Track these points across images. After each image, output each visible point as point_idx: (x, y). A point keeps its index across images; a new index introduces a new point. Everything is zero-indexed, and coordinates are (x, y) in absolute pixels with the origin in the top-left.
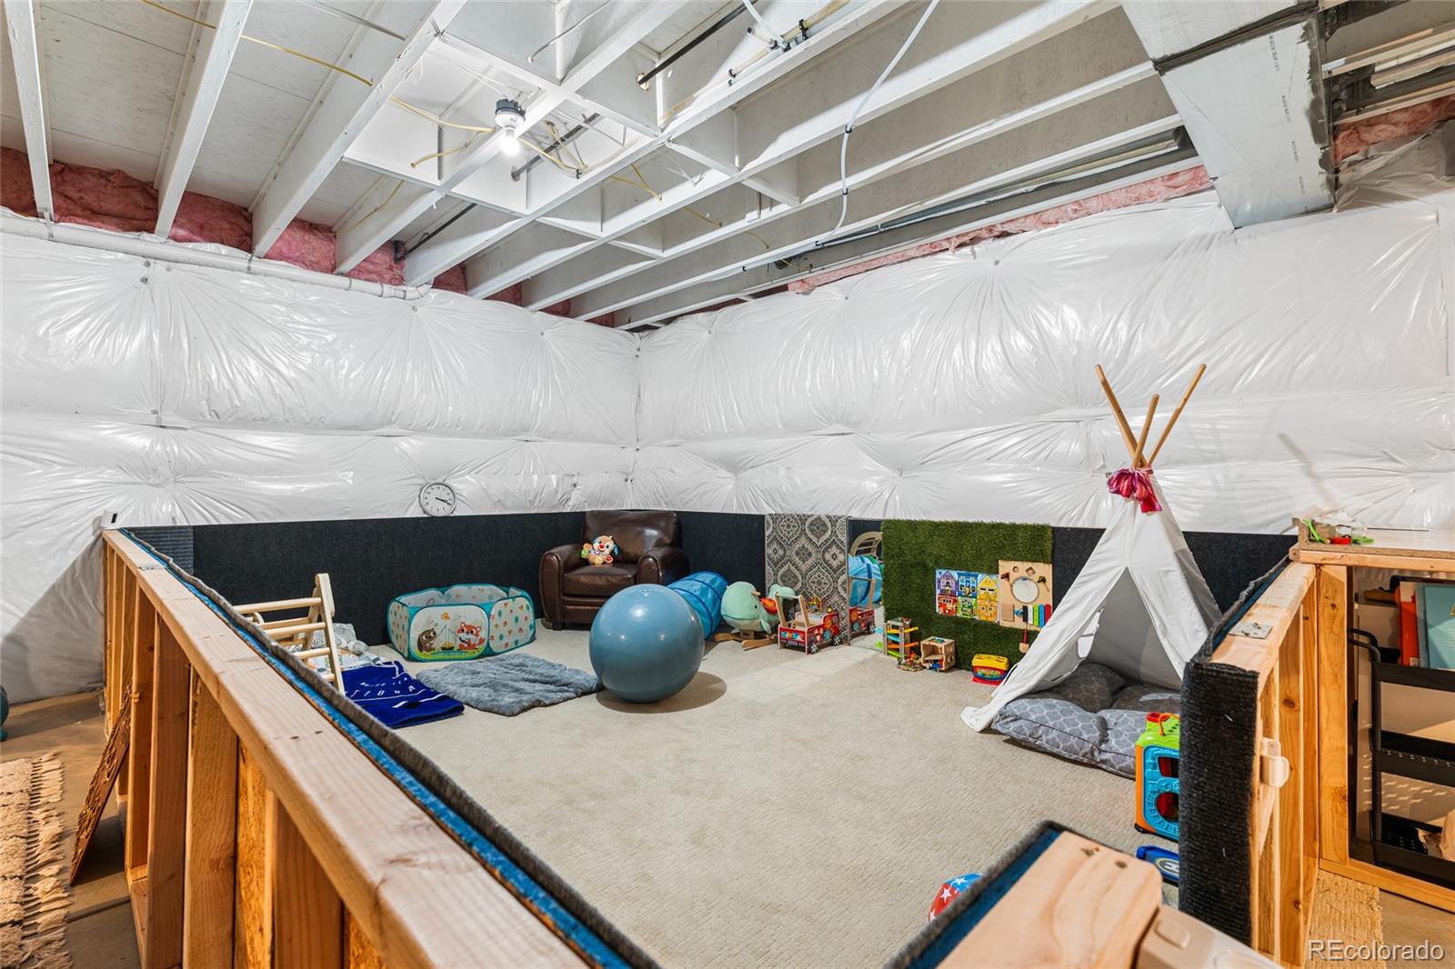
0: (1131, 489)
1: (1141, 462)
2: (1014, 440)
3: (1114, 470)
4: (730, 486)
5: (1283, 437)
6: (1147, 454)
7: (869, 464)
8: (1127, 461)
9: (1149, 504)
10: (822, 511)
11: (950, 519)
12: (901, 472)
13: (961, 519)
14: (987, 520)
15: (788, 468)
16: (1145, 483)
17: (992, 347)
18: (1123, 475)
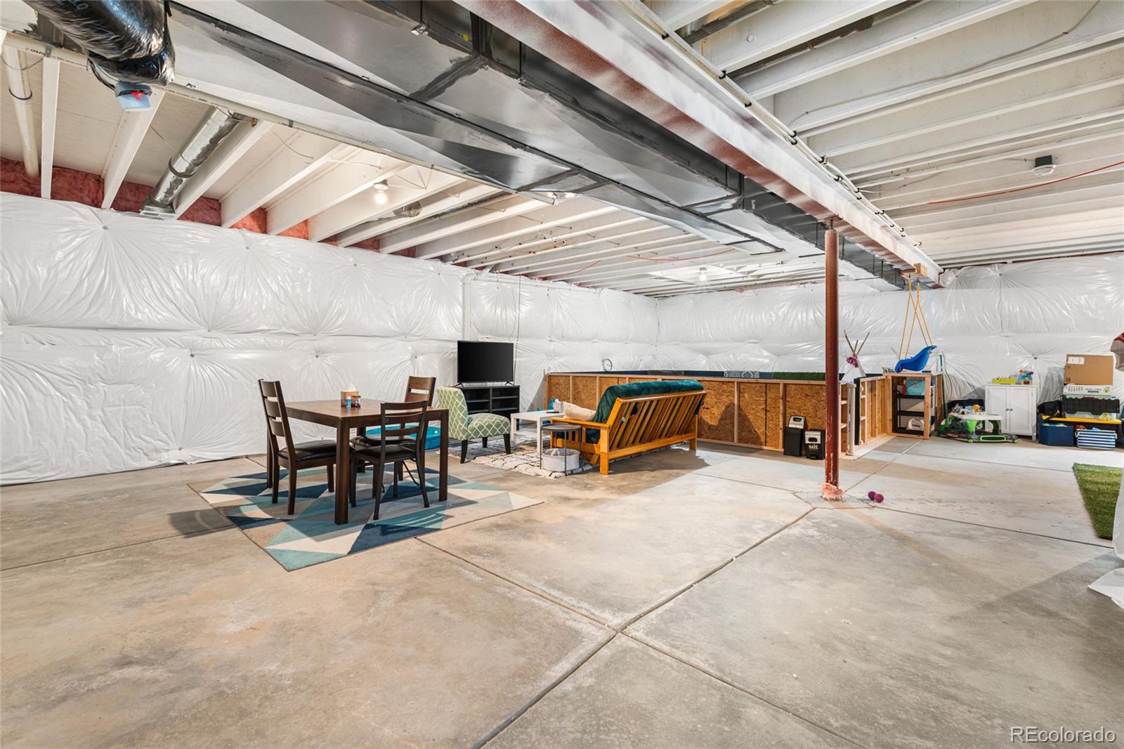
0: (852, 362)
1: (854, 355)
2: (817, 347)
3: (849, 357)
4: (704, 362)
5: (892, 348)
6: (856, 353)
7: (765, 353)
8: (851, 355)
9: (856, 365)
10: (749, 369)
11: (798, 371)
12: (778, 356)
13: (801, 371)
14: (810, 372)
15: (734, 355)
16: (855, 360)
17: (811, 315)
18: (850, 358)
